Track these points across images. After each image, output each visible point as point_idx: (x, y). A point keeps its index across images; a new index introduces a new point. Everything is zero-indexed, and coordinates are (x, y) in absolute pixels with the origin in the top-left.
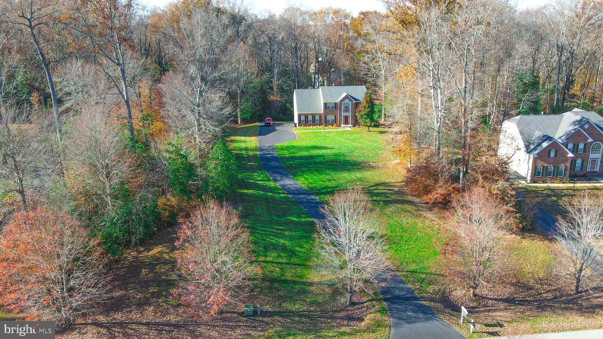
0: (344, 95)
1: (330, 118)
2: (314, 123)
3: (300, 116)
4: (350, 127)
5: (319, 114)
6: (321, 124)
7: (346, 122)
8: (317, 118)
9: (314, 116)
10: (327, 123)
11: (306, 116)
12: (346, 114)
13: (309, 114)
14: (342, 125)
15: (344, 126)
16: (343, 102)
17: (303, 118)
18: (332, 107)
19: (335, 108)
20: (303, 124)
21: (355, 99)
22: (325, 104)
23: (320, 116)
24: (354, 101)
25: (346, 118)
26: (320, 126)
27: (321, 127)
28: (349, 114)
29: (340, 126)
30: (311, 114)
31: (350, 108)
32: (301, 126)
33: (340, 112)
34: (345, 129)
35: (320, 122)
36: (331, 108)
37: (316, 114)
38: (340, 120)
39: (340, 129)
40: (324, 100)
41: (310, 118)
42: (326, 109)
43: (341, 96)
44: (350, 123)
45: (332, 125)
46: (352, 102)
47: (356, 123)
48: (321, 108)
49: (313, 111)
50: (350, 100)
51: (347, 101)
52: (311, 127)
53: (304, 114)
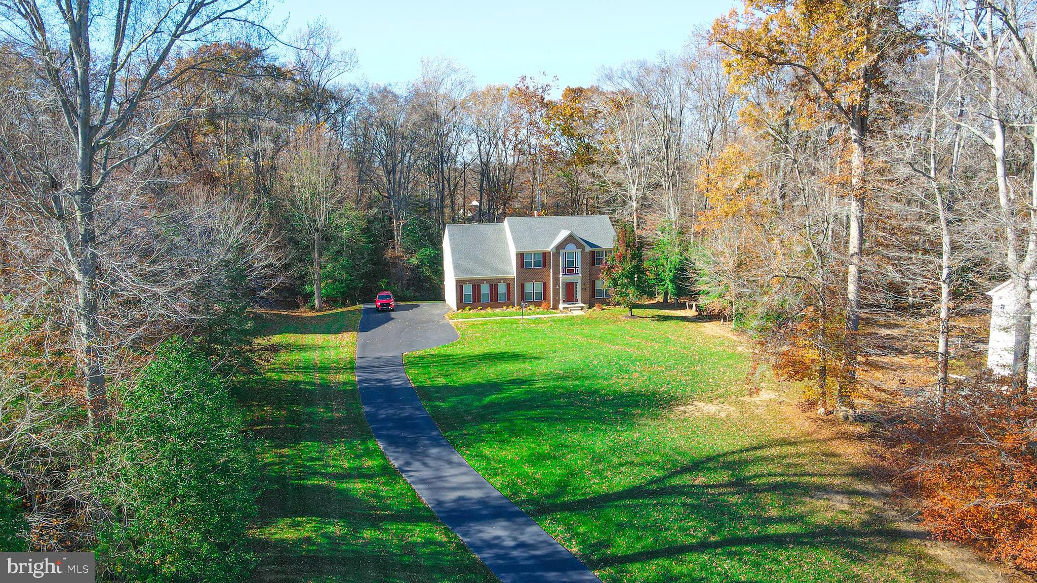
0: (563, 234)
1: (533, 288)
2: (494, 301)
3: (460, 285)
4: (582, 308)
5: (505, 280)
6: (509, 303)
7: (570, 298)
8: (502, 289)
9: (493, 286)
10: (524, 299)
11: (476, 285)
12: (571, 278)
13: (482, 281)
14: (561, 306)
15: (566, 306)
16: (562, 251)
17: (468, 290)
18: (537, 264)
19: (544, 266)
20: (468, 305)
21: (591, 245)
22: (521, 256)
23: (508, 285)
24: (588, 249)
25: (570, 287)
26: (508, 306)
27: (511, 310)
28: (577, 278)
29: (555, 307)
30: (488, 281)
31: (580, 265)
32: (464, 308)
33: (556, 273)
34: (569, 314)
35: (509, 299)
36: (533, 264)
37: (499, 280)
38: (556, 293)
39: (558, 315)
40: (517, 247)
41: (485, 289)
42: (522, 267)
43: (555, 236)
44: (580, 298)
45: (538, 304)
46: (584, 251)
47: (594, 298)
48: (511, 265)
49: (493, 274)
50: (578, 245)
51: (571, 248)
52: (489, 310)
53: (470, 281)
